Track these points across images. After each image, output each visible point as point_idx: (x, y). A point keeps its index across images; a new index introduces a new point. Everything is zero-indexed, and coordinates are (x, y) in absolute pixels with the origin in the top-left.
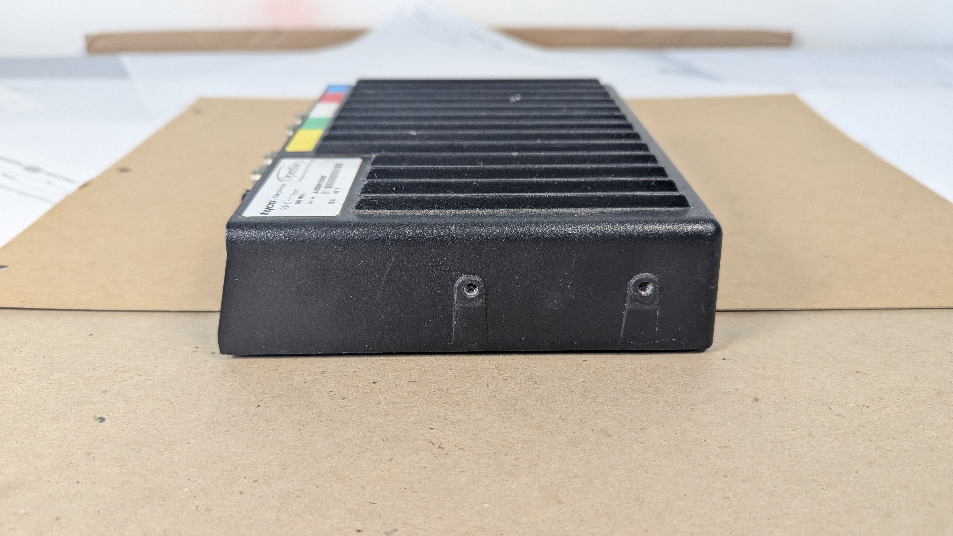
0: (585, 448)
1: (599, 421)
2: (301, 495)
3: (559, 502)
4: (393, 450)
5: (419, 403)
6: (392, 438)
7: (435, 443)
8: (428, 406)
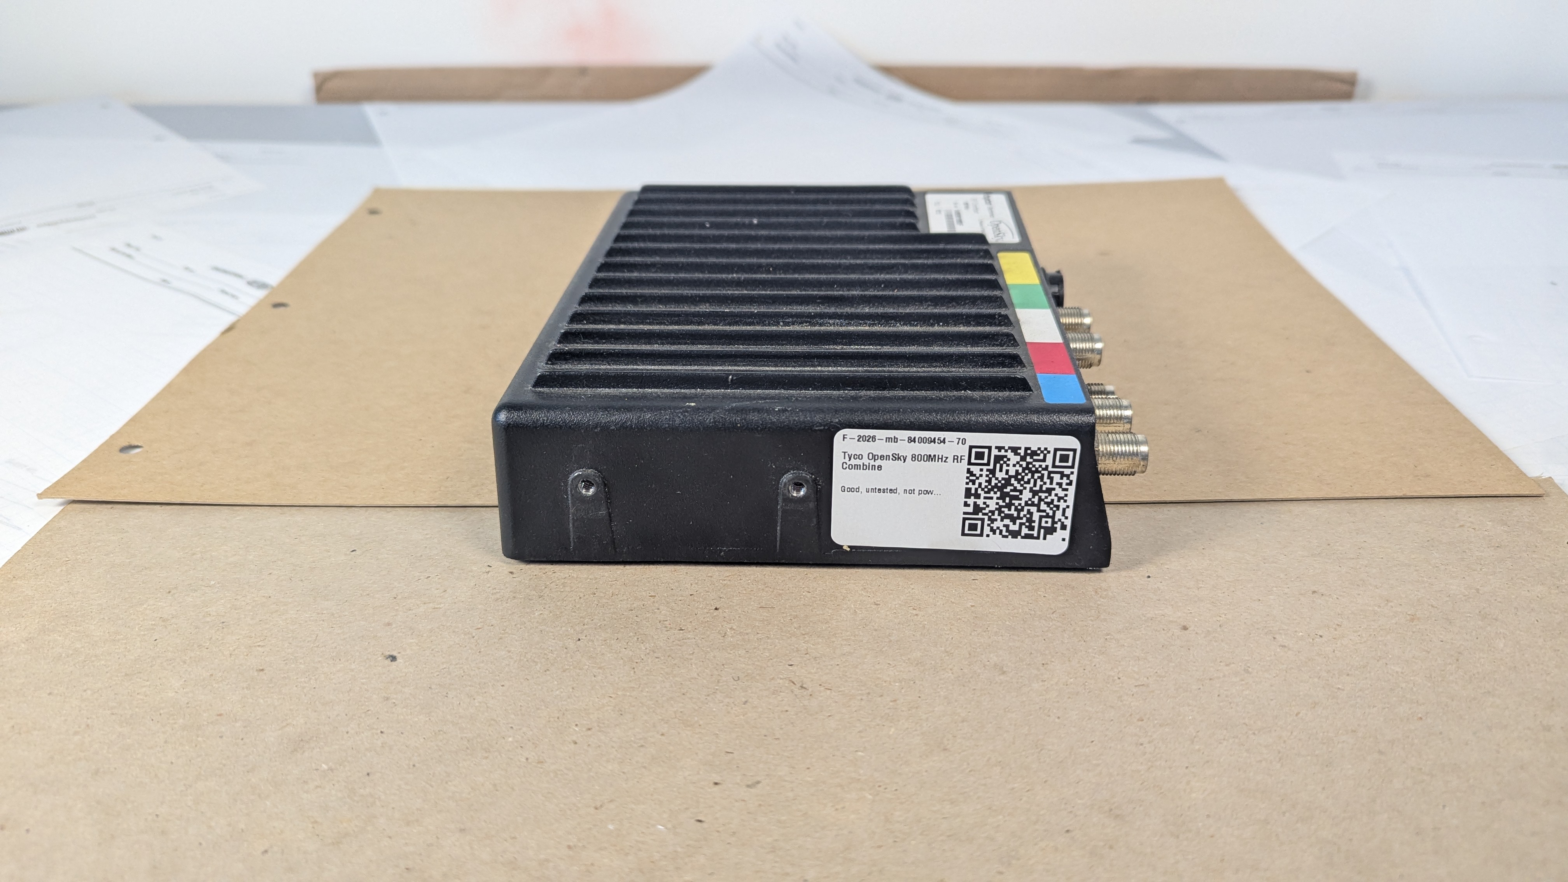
0: (974, 688)
1: (992, 655)
2: (644, 744)
3: (945, 749)
4: (746, 691)
5: (774, 635)
6: (745, 677)
7: (795, 683)
8: (784, 638)
